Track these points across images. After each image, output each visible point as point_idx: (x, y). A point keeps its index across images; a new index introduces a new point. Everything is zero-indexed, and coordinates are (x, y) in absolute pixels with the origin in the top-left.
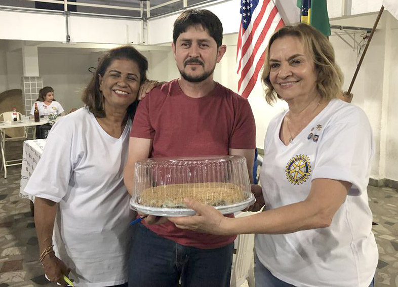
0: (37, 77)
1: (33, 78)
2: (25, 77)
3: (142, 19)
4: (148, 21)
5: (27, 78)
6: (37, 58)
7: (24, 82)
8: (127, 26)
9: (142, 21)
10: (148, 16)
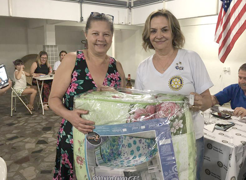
0: (55, 46)
1: (52, 46)
2: (47, 46)
3: (128, 7)
4: (132, 8)
5: (48, 46)
6: (55, 33)
7: (46, 49)
8: (119, 12)
9: (128, 9)
10: (132, 5)
